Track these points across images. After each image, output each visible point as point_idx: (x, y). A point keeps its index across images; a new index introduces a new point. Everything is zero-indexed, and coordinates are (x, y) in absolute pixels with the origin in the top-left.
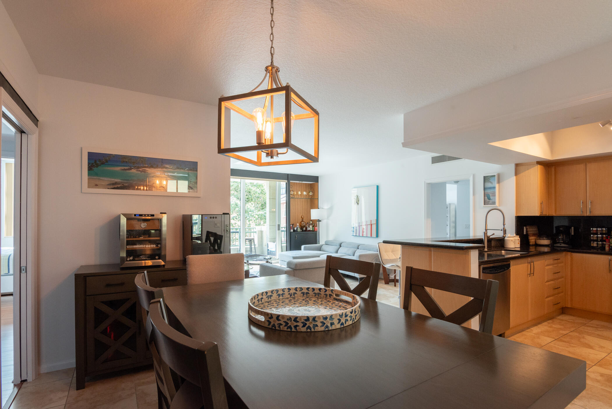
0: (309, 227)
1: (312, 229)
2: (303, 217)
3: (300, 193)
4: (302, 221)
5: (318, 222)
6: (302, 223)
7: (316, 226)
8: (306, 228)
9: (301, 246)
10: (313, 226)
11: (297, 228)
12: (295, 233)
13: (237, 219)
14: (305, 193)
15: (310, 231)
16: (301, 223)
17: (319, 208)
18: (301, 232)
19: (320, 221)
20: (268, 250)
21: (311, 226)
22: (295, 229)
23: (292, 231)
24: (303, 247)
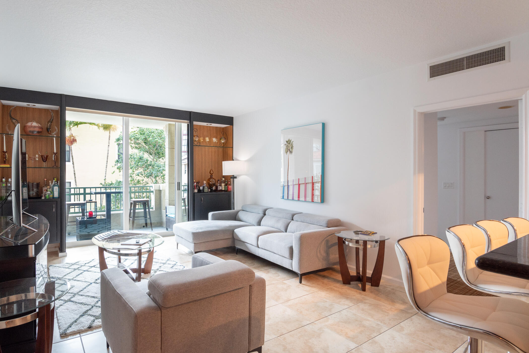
0: (220, 185)
1: (225, 187)
2: (212, 172)
3: (207, 139)
4: (211, 177)
5: (232, 179)
6: (211, 180)
7: (230, 185)
8: (217, 187)
9: (208, 213)
10: (226, 185)
11: (204, 187)
12: (201, 194)
13: (142, 175)
14: (214, 140)
15: (222, 191)
16: (209, 179)
17: (233, 160)
18: (211, 193)
19: (236, 178)
20: (167, 215)
21: (223, 184)
22: (201, 188)
23: (196, 191)
24: (210, 214)
